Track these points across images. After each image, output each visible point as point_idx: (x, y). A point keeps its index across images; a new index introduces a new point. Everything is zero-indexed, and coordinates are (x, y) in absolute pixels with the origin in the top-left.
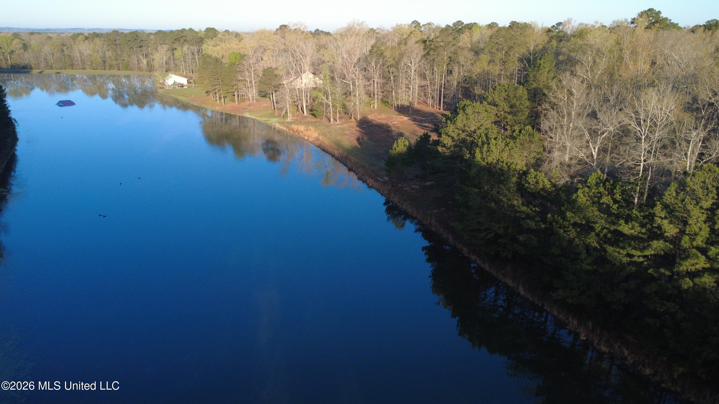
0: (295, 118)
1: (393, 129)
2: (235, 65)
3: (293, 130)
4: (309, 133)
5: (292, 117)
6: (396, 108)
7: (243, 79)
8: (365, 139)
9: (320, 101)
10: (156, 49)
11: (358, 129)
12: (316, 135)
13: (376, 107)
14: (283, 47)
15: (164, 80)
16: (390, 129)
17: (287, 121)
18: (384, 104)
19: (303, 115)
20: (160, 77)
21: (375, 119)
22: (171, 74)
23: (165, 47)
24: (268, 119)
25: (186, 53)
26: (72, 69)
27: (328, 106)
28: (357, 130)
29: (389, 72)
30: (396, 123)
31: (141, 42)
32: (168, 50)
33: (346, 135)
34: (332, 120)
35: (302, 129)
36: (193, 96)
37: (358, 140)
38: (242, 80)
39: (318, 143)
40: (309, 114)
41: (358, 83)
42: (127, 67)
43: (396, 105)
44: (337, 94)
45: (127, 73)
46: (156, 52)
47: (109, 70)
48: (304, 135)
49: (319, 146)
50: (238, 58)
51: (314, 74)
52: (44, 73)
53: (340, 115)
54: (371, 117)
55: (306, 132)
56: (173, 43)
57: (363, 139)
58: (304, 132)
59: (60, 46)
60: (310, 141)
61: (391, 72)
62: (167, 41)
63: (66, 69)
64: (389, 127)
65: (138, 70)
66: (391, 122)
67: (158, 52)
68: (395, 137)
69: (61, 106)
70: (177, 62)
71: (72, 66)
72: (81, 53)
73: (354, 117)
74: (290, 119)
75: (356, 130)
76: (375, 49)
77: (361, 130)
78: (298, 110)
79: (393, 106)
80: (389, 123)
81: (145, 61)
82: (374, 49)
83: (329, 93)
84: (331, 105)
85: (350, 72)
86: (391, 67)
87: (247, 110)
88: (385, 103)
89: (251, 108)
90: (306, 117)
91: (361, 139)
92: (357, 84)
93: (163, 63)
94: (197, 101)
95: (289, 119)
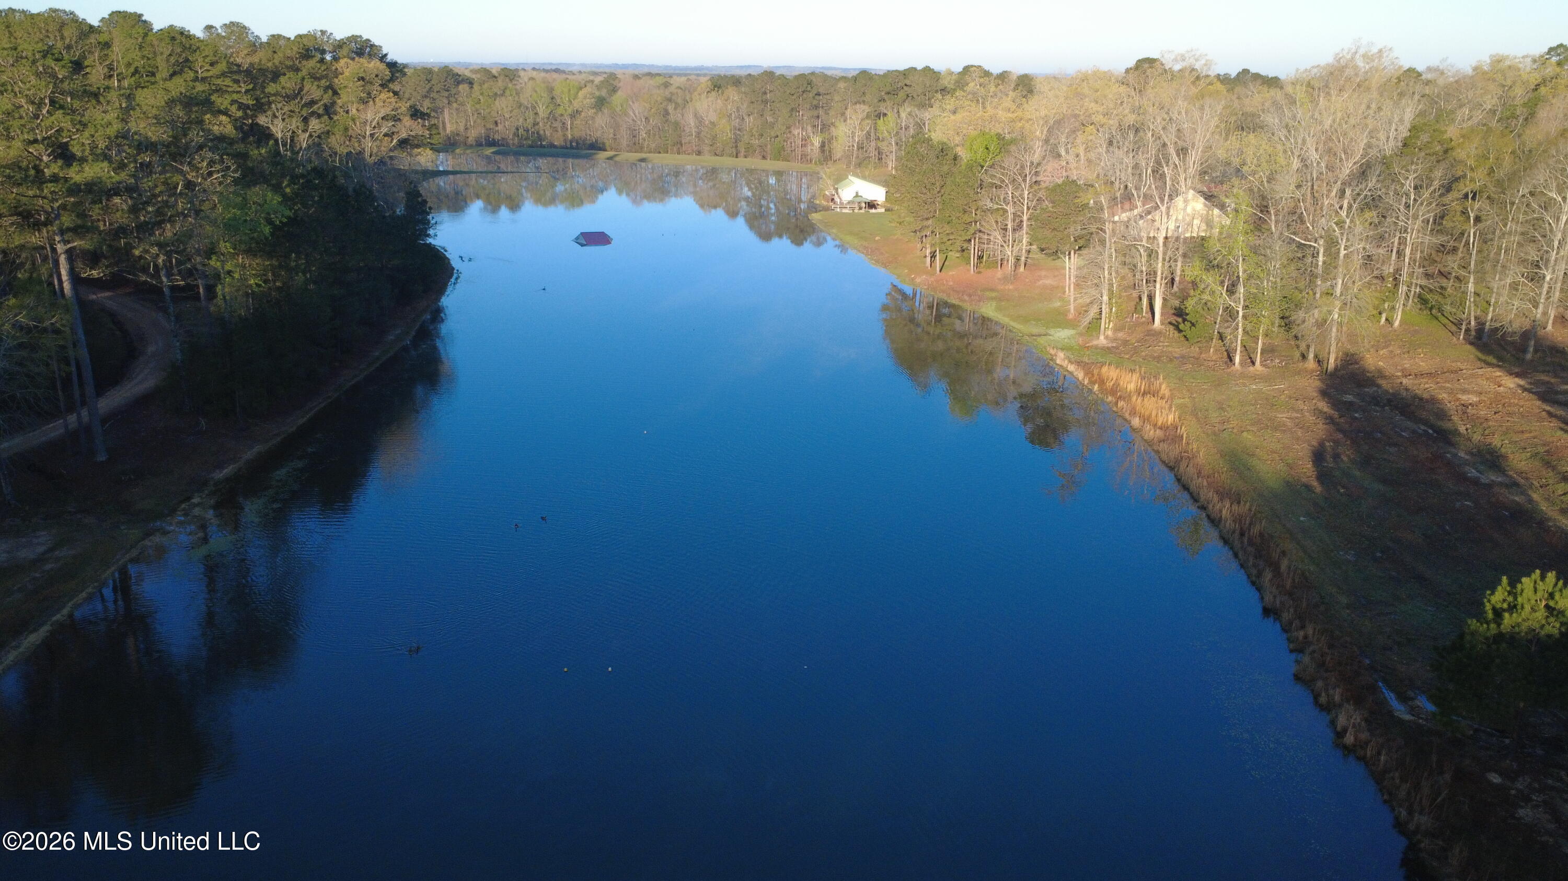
0: (1120, 335)
1: (1462, 429)
2: (982, 167)
3: (1102, 382)
4: (1149, 405)
5: (1116, 330)
6: (1473, 333)
7: (996, 207)
8: (1345, 459)
9: (1206, 297)
10: (843, 114)
11: (1324, 406)
12: (1171, 417)
13: (1397, 324)
14: (1131, 119)
15: (836, 190)
16: (1447, 425)
17: (1095, 342)
18: (1427, 312)
19: (1150, 327)
20: (829, 182)
21: (1389, 370)
22: (853, 175)
23: (863, 109)
24: (1041, 330)
25: (903, 125)
26: (679, 153)
27: (1230, 313)
28: (1321, 412)
29: (1464, 213)
30: (1474, 399)
31: (817, 97)
32: (868, 117)
33: (1278, 427)
34: (1237, 359)
35: (1131, 387)
36: (877, 238)
37: (1318, 456)
38: (992, 211)
39: (1170, 451)
40: (1170, 323)
41: (1346, 248)
42: (780, 154)
43: (1473, 323)
44: (1268, 281)
45: (780, 165)
46: (842, 120)
47: (746, 157)
48: (1133, 413)
49: (1171, 464)
50: (992, 148)
51: (1209, 197)
52: (617, 159)
53: (1268, 341)
54: (1373, 361)
55: (1139, 400)
56: (880, 101)
57: (1336, 456)
58: (1134, 398)
59: (661, 104)
60: (1146, 437)
61: (1472, 215)
62: (868, 98)
63: (667, 152)
64: (1442, 414)
65: (801, 159)
66: (1451, 392)
67: (845, 121)
68: (1467, 468)
69: (582, 245)
70: (883, 146)
71: (679, 146)
72: (699, 119)
73: (1316, 356)
74: (1106, 337)
75: (1318, 412)
76: (1424, 138)
77: (1336, 415)
78: (1137, 308)
79: (1464, 327)
80: (1443, 396)
81: (816, 141)
82: (1418, 138)
83: (1238, 277)
84: (1241, 314)
85: (1321, 209)
86: (1474, 198)
87: (994, 294)
88: (1431, 309)
89: (1007, 287)
90: (1159, 334)
91: (1329, 458)
92: (1343, 252)
93: (853, 146)
94: (882, 254)
95: (1102, 337)
